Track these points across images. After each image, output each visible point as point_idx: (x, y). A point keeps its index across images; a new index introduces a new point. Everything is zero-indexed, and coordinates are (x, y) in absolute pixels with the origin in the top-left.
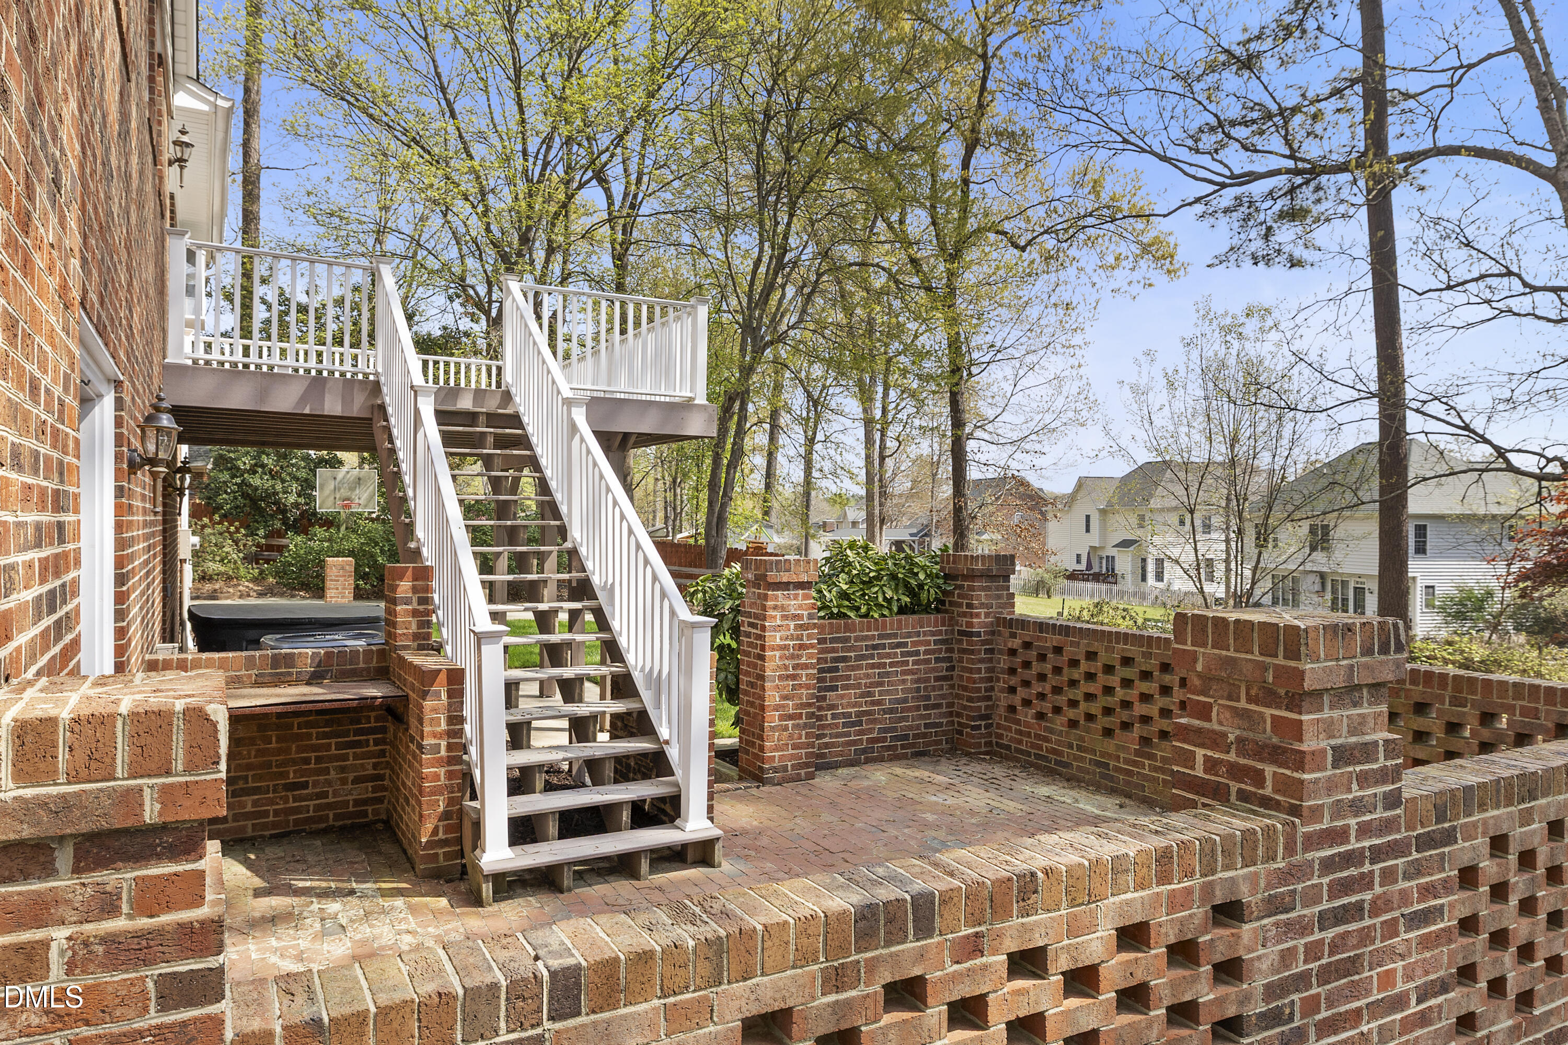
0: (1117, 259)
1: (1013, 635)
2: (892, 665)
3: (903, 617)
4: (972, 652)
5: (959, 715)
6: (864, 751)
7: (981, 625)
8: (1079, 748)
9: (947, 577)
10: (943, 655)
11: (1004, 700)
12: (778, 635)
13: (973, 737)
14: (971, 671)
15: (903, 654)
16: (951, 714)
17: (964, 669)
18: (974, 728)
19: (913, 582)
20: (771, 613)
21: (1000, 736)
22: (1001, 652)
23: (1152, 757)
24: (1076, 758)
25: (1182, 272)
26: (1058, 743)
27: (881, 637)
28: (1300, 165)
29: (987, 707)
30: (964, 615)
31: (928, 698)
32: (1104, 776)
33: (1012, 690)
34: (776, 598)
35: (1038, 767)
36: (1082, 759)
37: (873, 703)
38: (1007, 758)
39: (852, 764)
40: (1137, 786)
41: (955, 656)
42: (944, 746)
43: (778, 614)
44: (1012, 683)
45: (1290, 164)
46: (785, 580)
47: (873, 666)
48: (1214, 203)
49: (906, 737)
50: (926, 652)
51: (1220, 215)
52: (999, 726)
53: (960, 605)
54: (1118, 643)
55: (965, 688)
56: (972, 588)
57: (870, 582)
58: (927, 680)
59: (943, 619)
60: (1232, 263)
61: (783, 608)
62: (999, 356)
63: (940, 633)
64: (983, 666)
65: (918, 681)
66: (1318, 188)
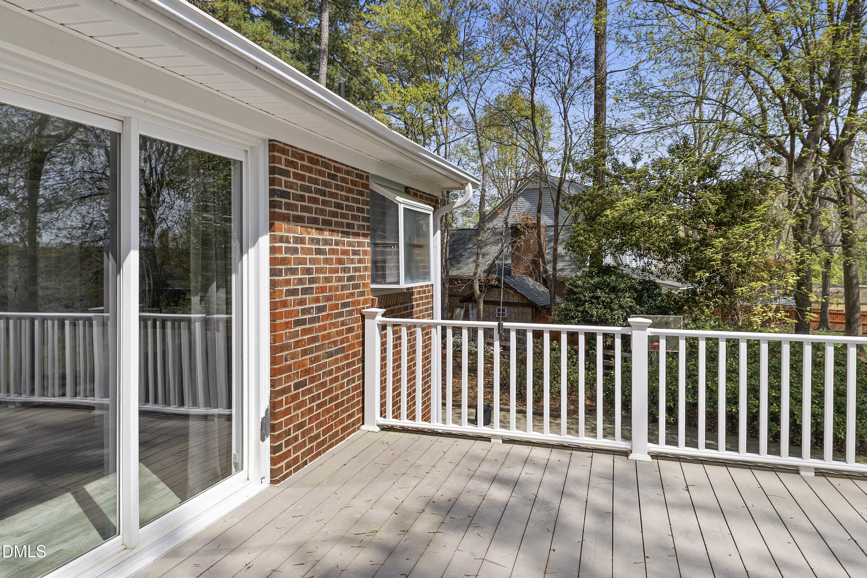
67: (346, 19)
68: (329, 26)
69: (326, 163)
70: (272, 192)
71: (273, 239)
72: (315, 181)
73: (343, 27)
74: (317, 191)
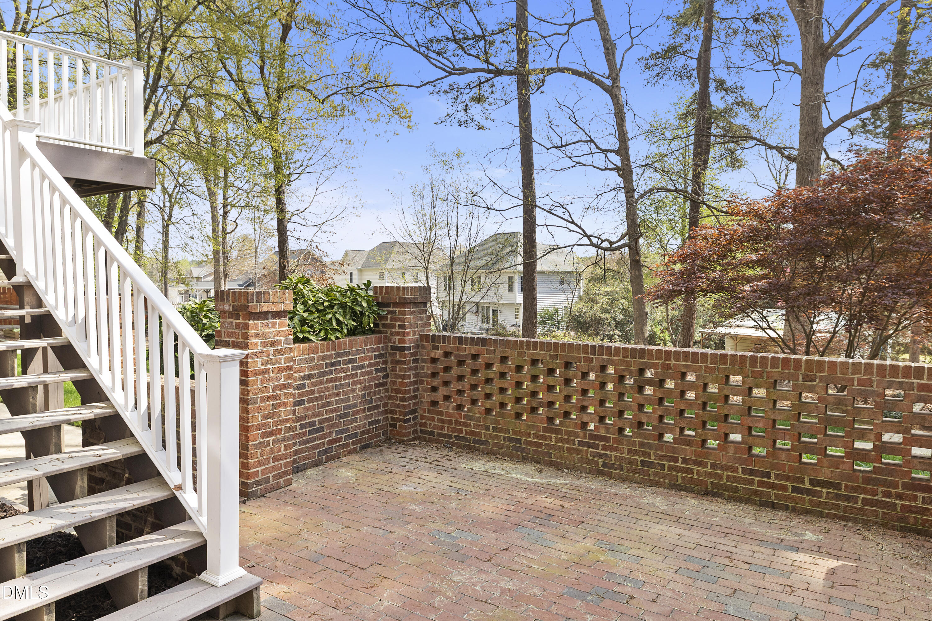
0: (378, 116)
1: (436, 348)
2: (345, 378)
3: (352, 338)
4: (404, 363)
5: (392, 412)
6: (325, 452)
7: (411, 341)
8: (495, 429)
9: (379, 305)
10: (381, 366)
11: (427, 397)
12: (259, 360)
13: (406, 428)
14: (404, 377)
15: (353, 368)
16: (386, 412)
17: (397, 376)
18: (406, 421)
19: (358, 308)
20: (252, 341)
21: (425, 425)
22: (424, 361)
23: (557, 431)
24: (491, 437)
25: (415, 128)
26: (476, 426)
27: (337, 355)
28: (491, 67)
29: (415, 404)
30: (398, 334)
31: (370, 401)
32: (516, 449)
33: (434, 389)
34: (256, 327)
35: (458, 446)
36: (497, 437)
37: (332, 411)
38: (430, 441)
39: (316, 464)
40: (544, 454)
41: (389, 366)
42: (382, 437)
43: (259, 341)
44: (434, 384)
45: (485, 66)
46: (265, 309)
47: (331, 380)
48: (439, 86)
49: (355, 435)
50: (370, 365)
51: (441, 93)
52: (423, 417)
53: (394, 326)
54: (528, 349)
55: (398, 391)
56: (404, 313)
57: (325, 310)
58: (370, 387)
59: (380, 338)
60: (448, 124)
61: (263, 336)
62: (307, 170)
63: (378, 349)
64: (411, 373)
65: (364, 388)
66: (493, 86)
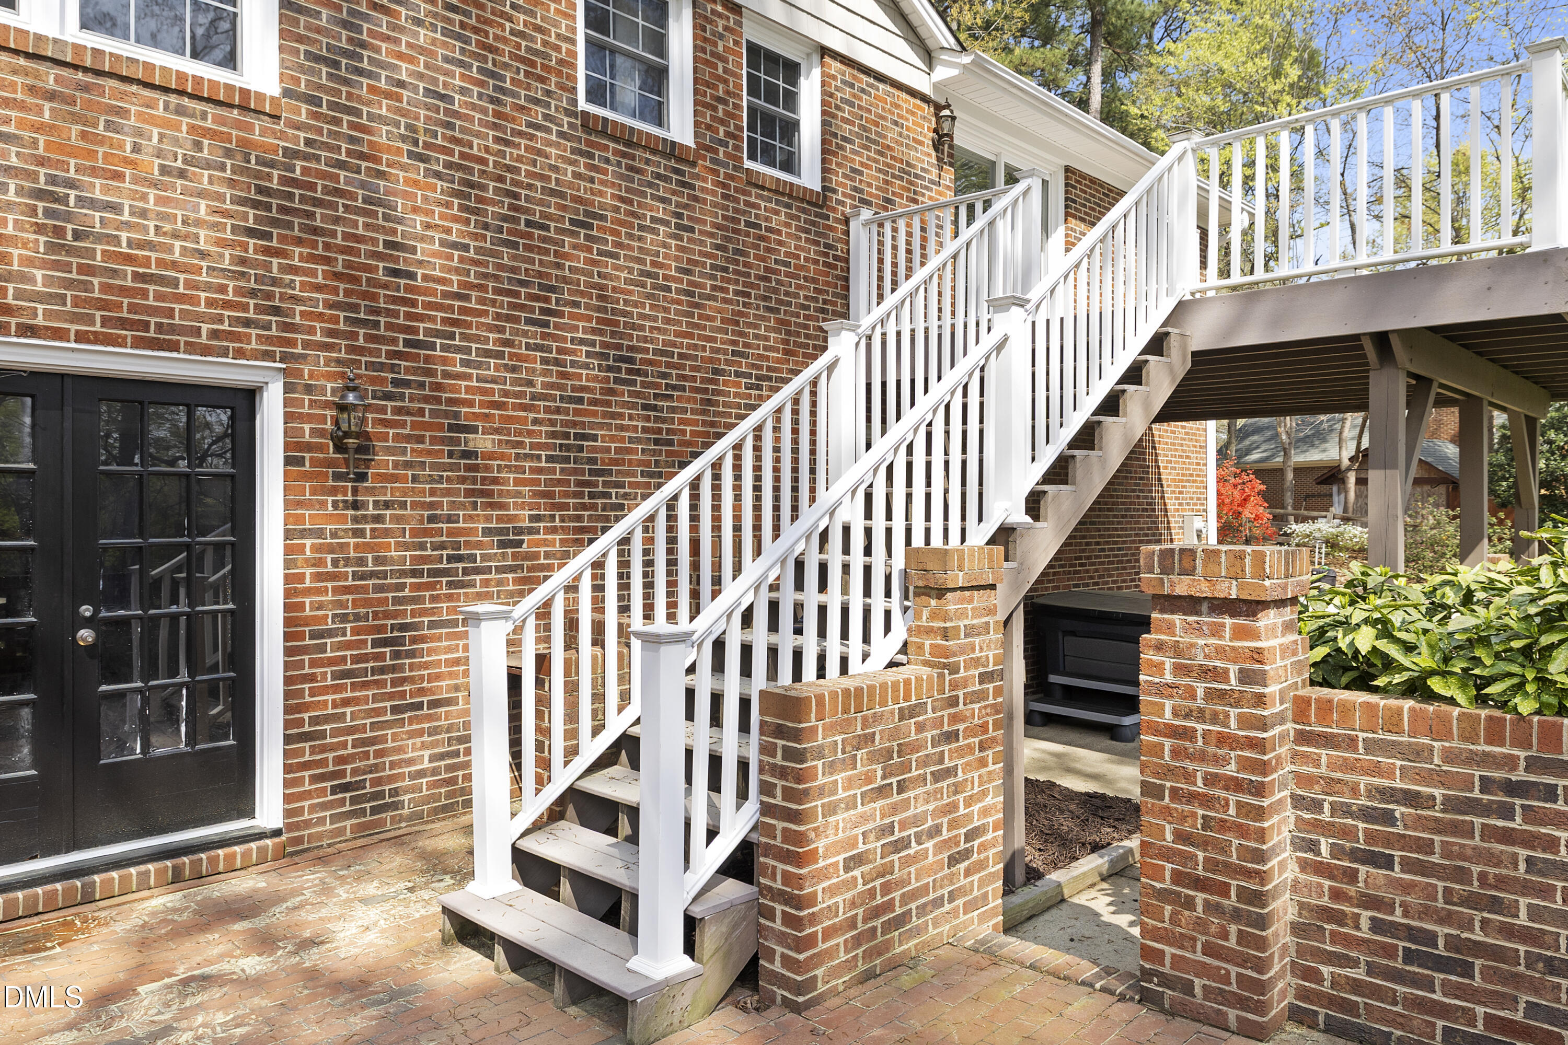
67: (1129, 66)
68: (1103, 83)
69: (1102, 184)
70: (1067, 199)
71: (1067, 228)
72: (1094, 196)
73: (1126, 80)
74: (1095, 203)
